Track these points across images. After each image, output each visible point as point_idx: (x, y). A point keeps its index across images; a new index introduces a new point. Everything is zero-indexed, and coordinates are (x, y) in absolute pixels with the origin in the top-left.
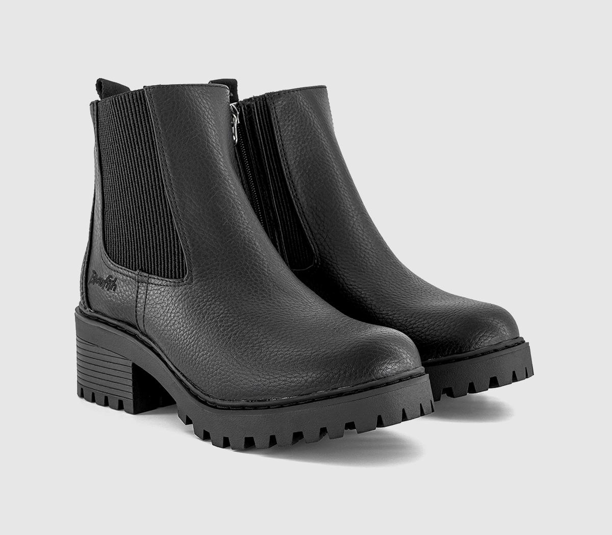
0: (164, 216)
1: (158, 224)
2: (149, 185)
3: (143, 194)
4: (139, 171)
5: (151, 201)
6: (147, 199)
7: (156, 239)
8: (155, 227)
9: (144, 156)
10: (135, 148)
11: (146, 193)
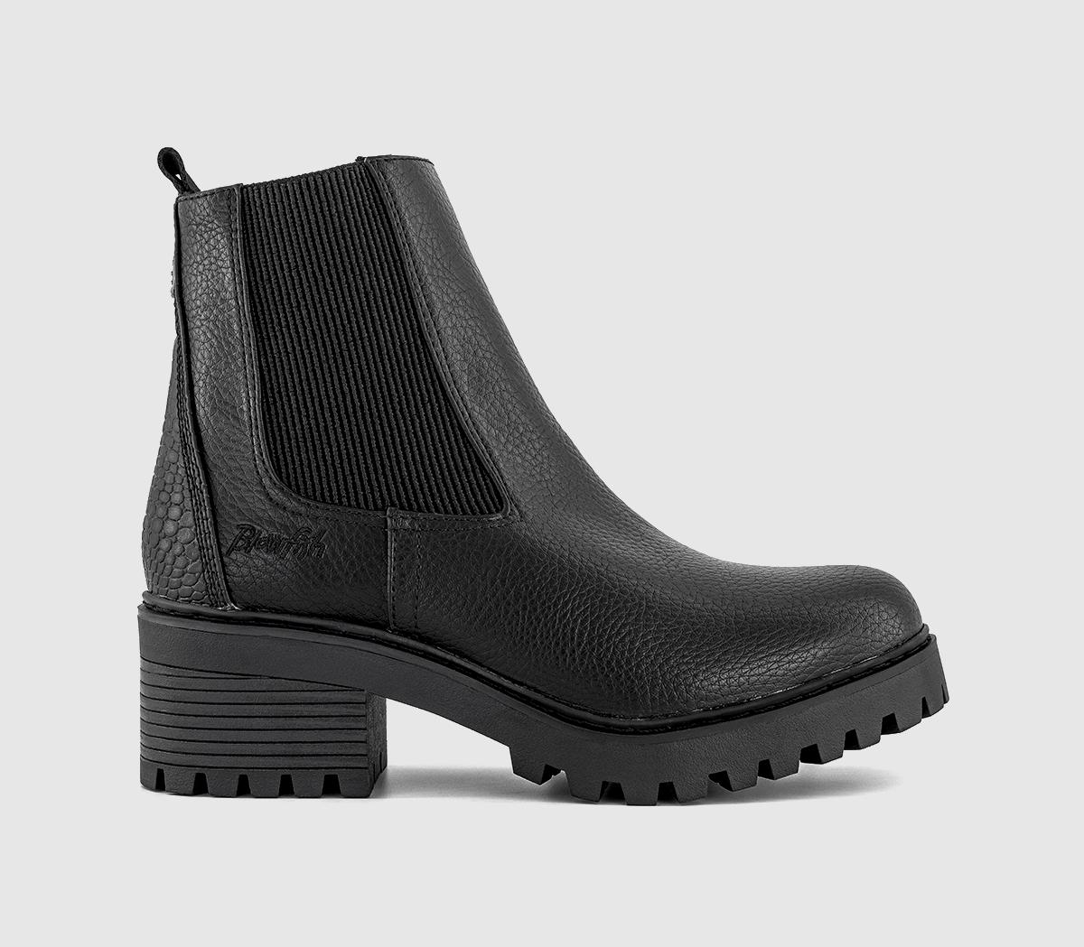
0: (430, 401)
1: (419, 417)
2: (394, 344)
3: (382, 360)
4: (372, 318)
5: (401, 375)
6: (393, 370)
7: (418, 445)
8: (413, 424)
9: (380, 289)
10: (361, 274)
11: (390, 359)
